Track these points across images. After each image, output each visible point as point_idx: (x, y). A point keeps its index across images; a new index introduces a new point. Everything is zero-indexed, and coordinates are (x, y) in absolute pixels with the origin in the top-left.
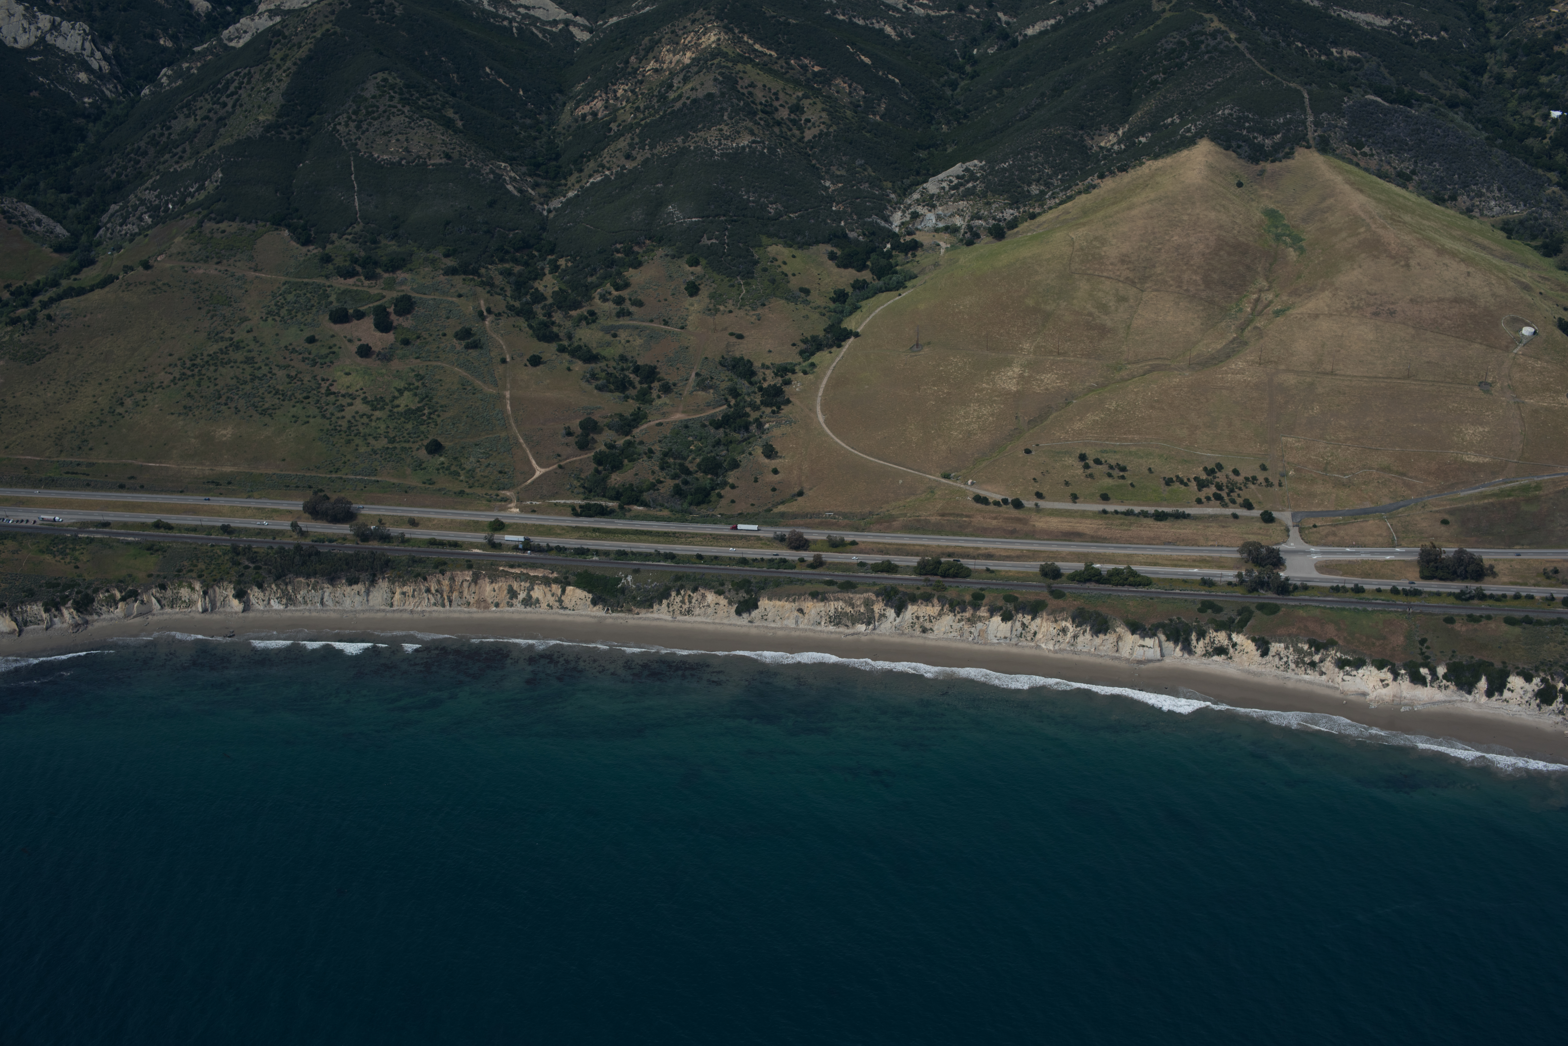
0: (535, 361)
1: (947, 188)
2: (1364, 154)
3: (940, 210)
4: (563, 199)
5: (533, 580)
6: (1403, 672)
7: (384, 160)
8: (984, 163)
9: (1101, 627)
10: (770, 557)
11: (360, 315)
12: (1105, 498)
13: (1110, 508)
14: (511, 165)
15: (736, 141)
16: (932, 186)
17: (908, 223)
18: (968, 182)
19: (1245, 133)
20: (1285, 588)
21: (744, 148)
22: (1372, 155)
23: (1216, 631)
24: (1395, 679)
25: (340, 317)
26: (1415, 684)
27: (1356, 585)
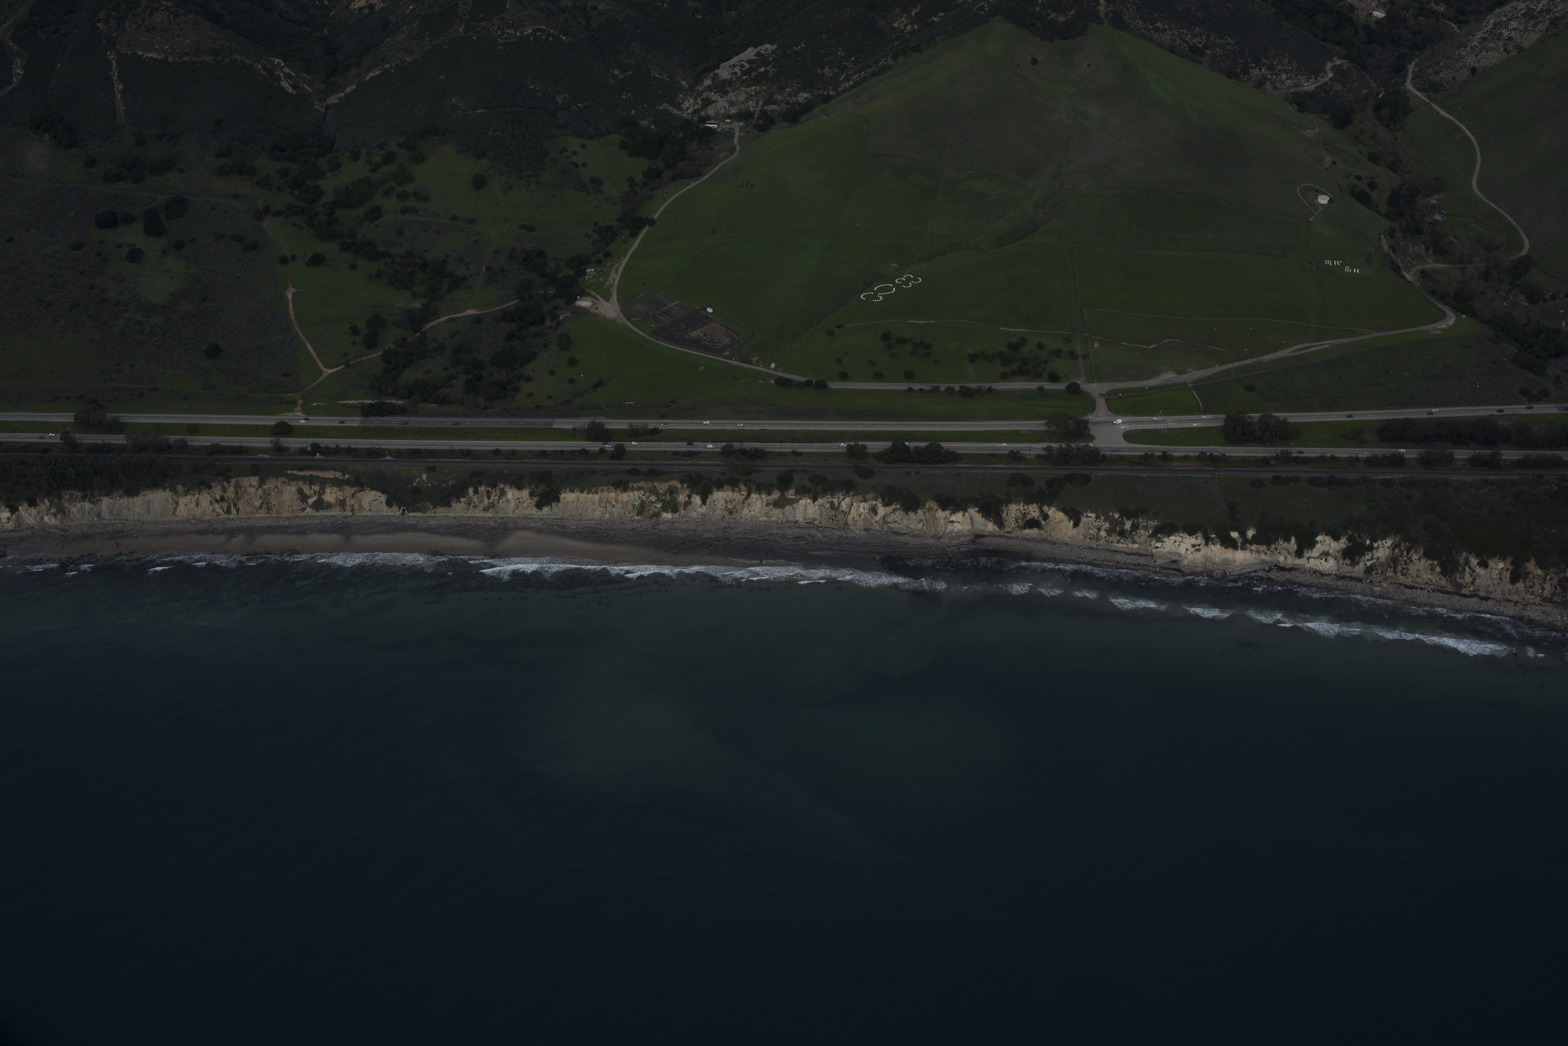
0: (317, 260)
1: (739, 74)
2: (1157, 29)
3: (732, 96)
4: (342, 95)
5: (324, 483)
6: (1213, 536)
7: (149, 58)
8: (775, 46)
9: (911, 504)
10: (569, 449)
11: (129, 220)
12: (909, 376)
13: (916, 387)
14: (284, 60)
15: (520, 30)
16: (724, 72)
17: (700, 110)
18: (760, 67)
19: (1038, 9)
20: (1094, 459)
21: (528, 36)
22: (1164, 31)
23: (1027, 504)
24: (1206, 544)
25: (108, 221)
26: (1226, 548)
27: (1164, 453)
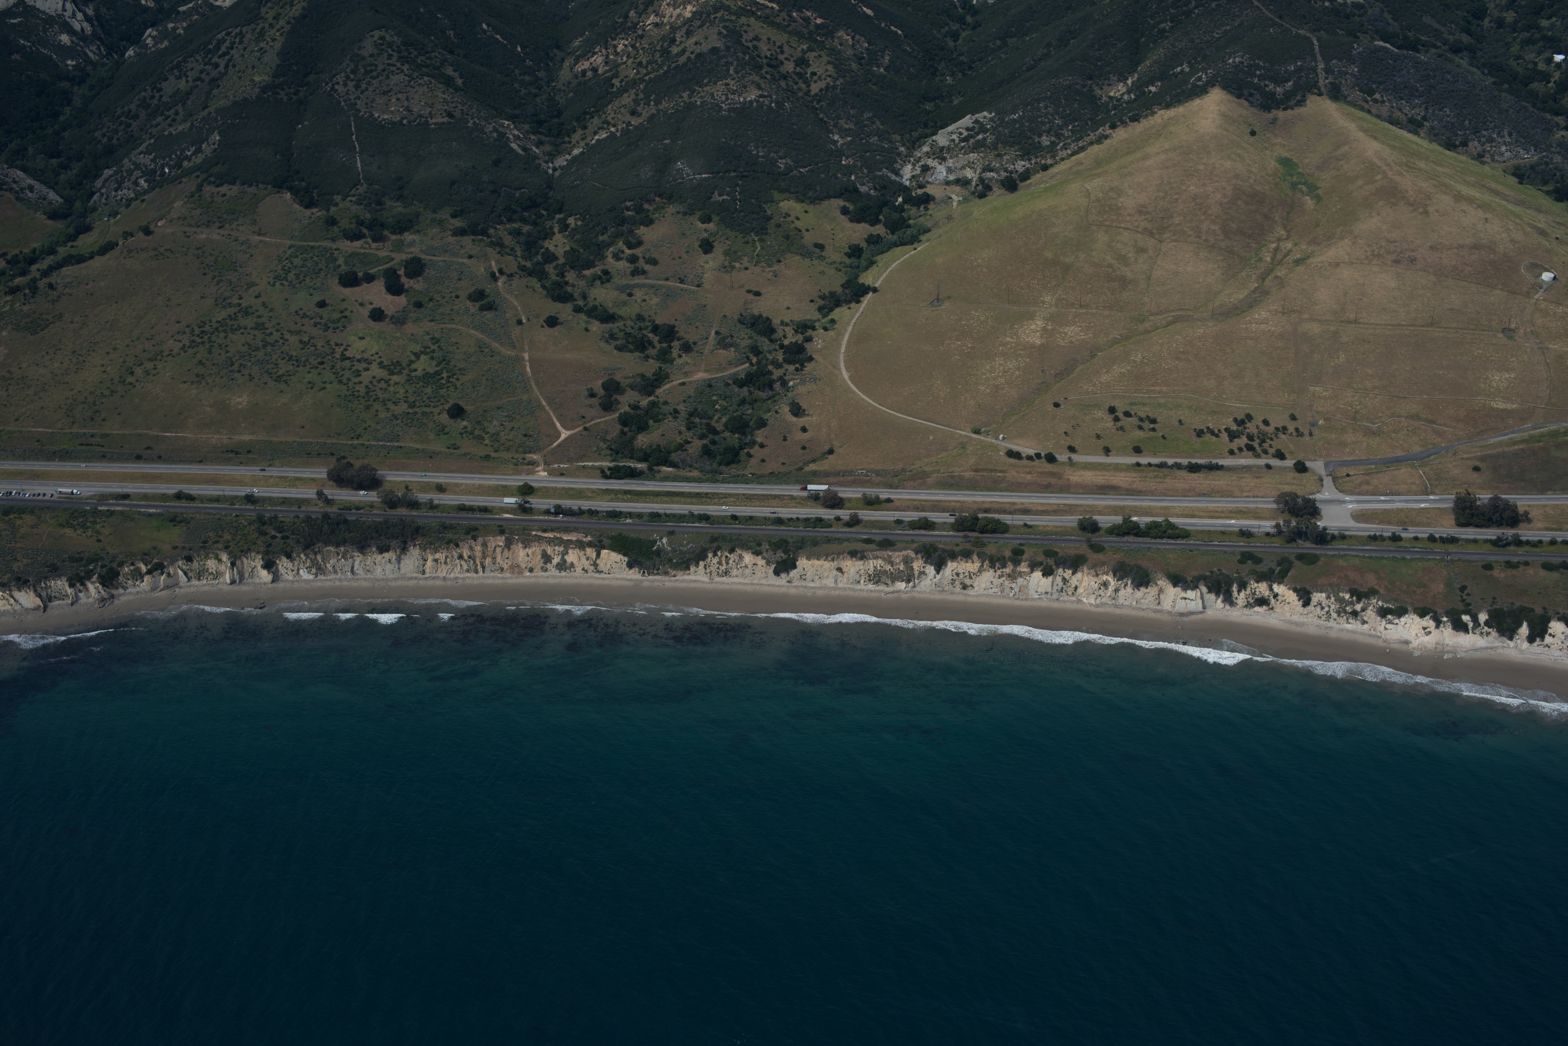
0: (552, 322)
1: (957, 140)
2: (1376, 101)
3: (950, 163)
4: (568, 157)
5: (567, 544)
6: (1445, 619)
7: (385, 120)
8: (993, 114)
9: (1142, 580)
10: (805, 516)
11: (370, 279)
12: (1137, 450)
13: (1144, 461)
14: (513, 123)
15: (743, 95)
16: (942, 139)
17: (919, 176)
18: (978, 134)
19: (1256, 81)
20: (1323, 538)
21: (751, 102)
22: (1383, 102)
23: (1257, 582)
24: (1437, 627)
25: (350, 280)
26: (1457, 631)
27: (1394, 534)
